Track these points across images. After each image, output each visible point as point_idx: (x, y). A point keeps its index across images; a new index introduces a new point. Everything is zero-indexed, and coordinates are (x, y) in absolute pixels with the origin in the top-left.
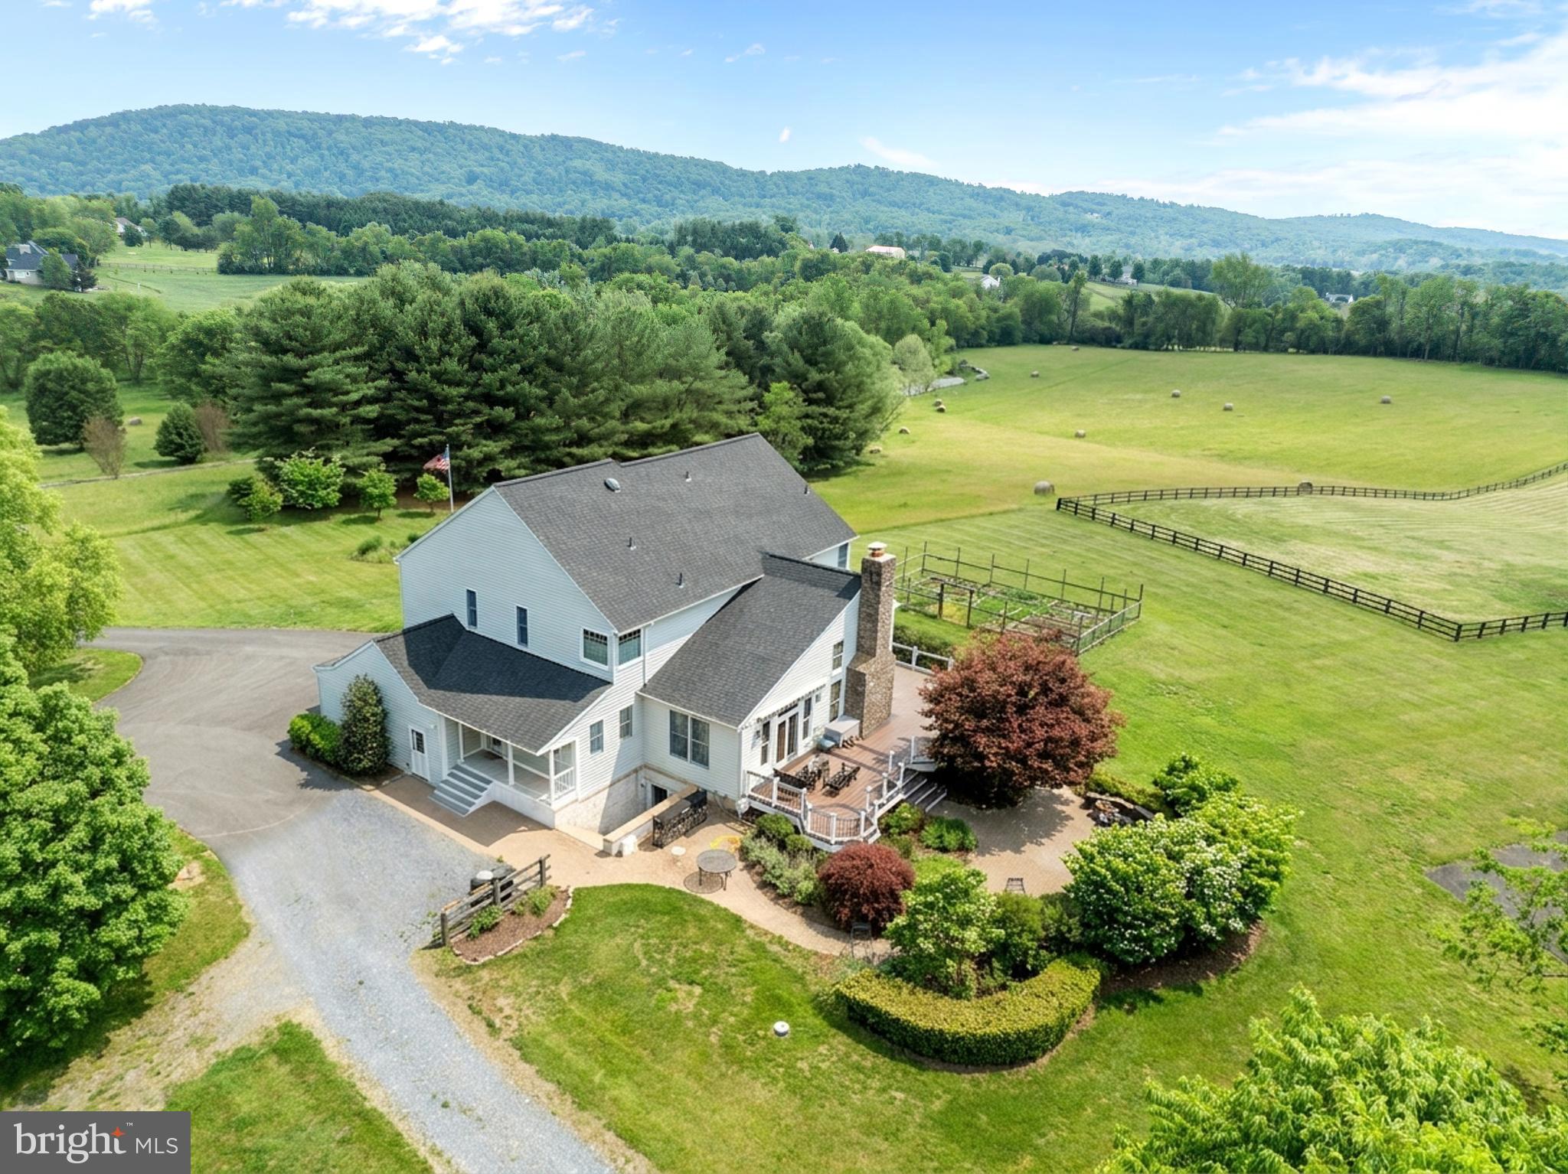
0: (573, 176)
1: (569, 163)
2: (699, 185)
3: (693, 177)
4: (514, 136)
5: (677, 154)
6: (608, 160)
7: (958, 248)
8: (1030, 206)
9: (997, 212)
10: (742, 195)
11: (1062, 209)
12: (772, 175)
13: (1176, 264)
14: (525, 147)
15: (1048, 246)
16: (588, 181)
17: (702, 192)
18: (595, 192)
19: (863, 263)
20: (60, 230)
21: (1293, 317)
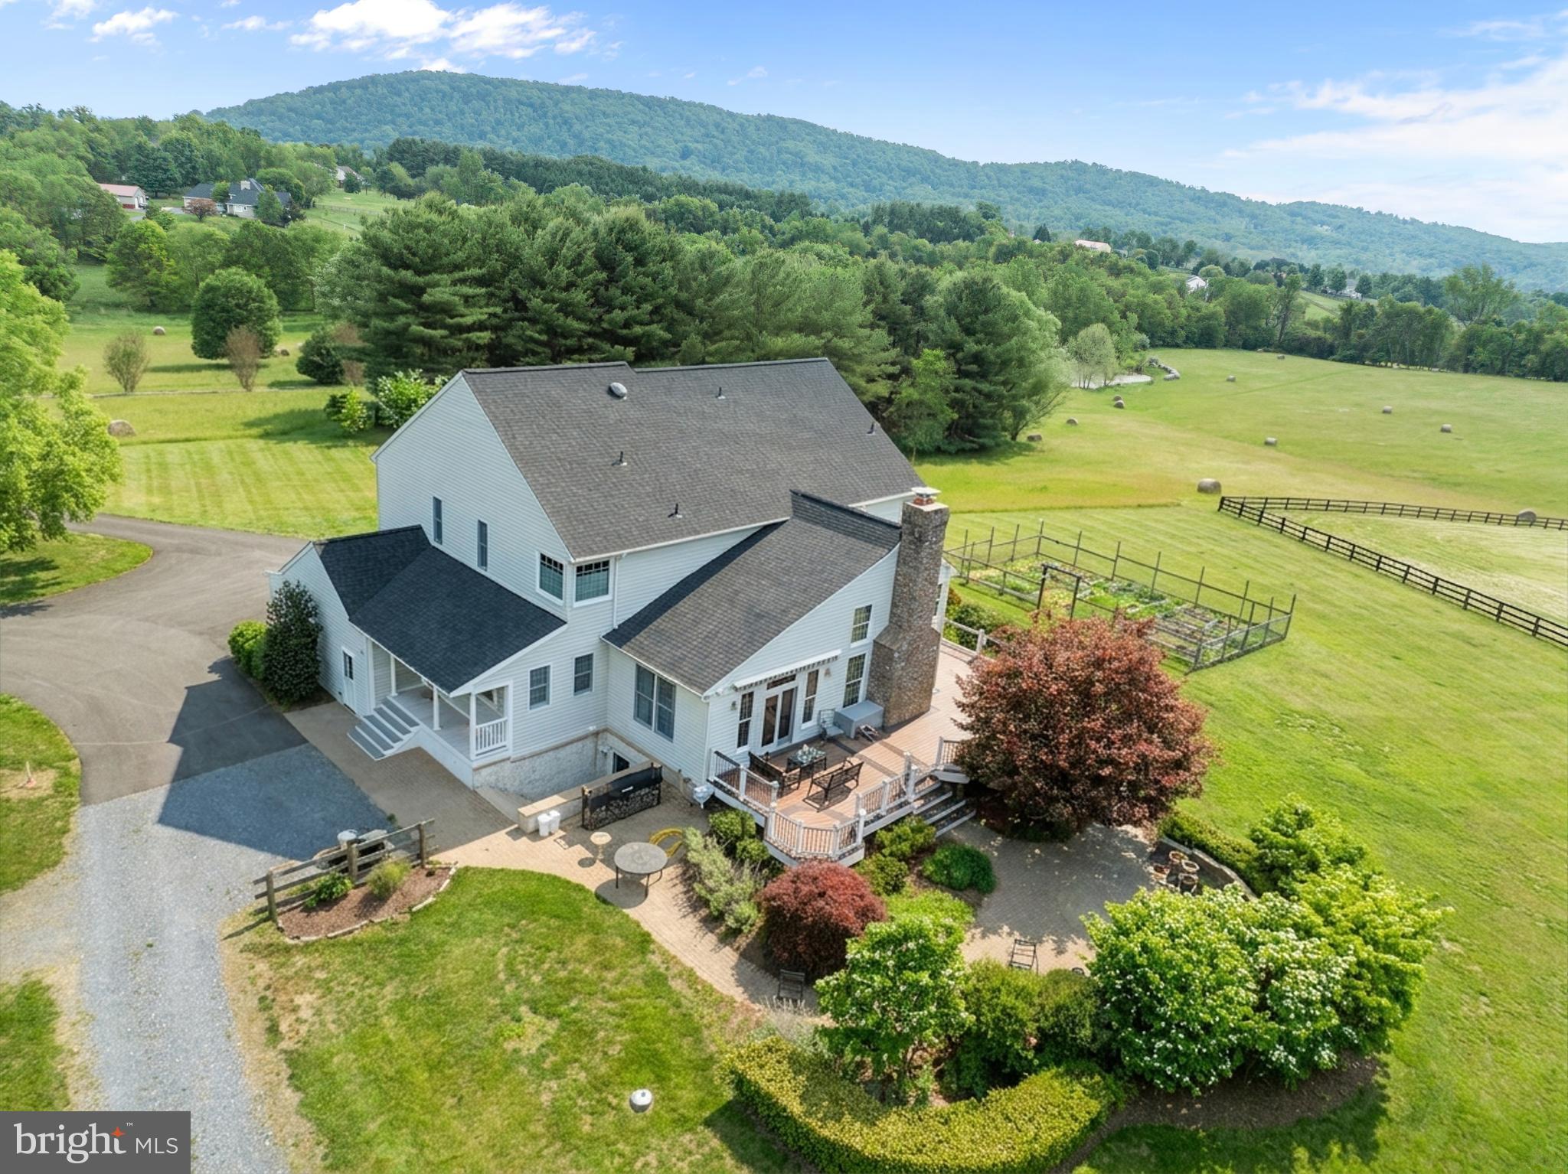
0: (785, 156)
1: (782, 144)
2: (909, 172)
3: (903, 164)
4: (730, 114)
5: (890, 140)
6: (822, 143)
7: (1168, 247)
8: (1256, 214)
9: (1218, 218)
10: (952, 185)
11: (1289, 218)
12: (985, 166)
13: (1409, 280)
14: (741, 125)
15: (1267, 255)
16: (800, 164)
17: (912, 179)
18: (804, 174)
19: (1061, 252)
20: (282, 170)
21: (1537, 338)
